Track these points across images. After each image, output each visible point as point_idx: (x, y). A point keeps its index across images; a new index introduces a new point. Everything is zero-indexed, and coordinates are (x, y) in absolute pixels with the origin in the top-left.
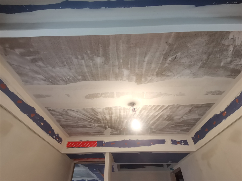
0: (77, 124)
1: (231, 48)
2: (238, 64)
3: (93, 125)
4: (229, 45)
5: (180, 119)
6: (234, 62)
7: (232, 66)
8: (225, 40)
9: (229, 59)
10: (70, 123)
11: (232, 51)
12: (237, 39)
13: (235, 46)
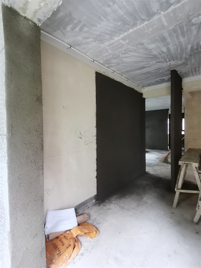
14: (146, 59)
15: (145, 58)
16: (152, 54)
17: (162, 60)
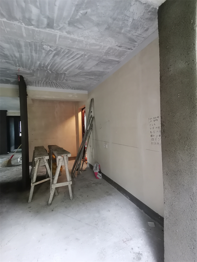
1: (131, 20)
2: (134, 34)
4: (130, 17)
5: (89, 69)
6: (132, 32)
7: (129, 35)
8: (127, 11)
9: (129, 29)
11: (131, 22)
12: (135, 14)
13: (134, 20)
16: (3, 52)
17: (12, 63)
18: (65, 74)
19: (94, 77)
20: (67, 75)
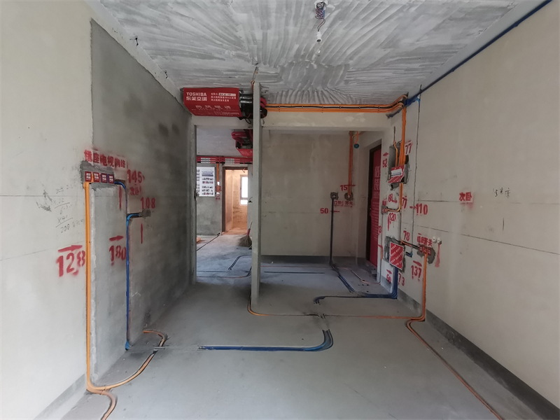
0: (192, 49)
3: (227, 52)
5: (413, 44)
10: (176, 45)
14: (222, 39)
15: (221, 37)
16: (235, 33)
17: (247, 55)
18: (347, 66)
19: (420, 64)
20: (351, 69)
